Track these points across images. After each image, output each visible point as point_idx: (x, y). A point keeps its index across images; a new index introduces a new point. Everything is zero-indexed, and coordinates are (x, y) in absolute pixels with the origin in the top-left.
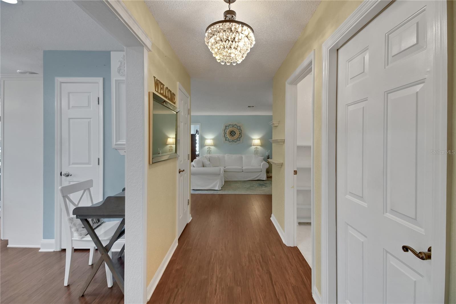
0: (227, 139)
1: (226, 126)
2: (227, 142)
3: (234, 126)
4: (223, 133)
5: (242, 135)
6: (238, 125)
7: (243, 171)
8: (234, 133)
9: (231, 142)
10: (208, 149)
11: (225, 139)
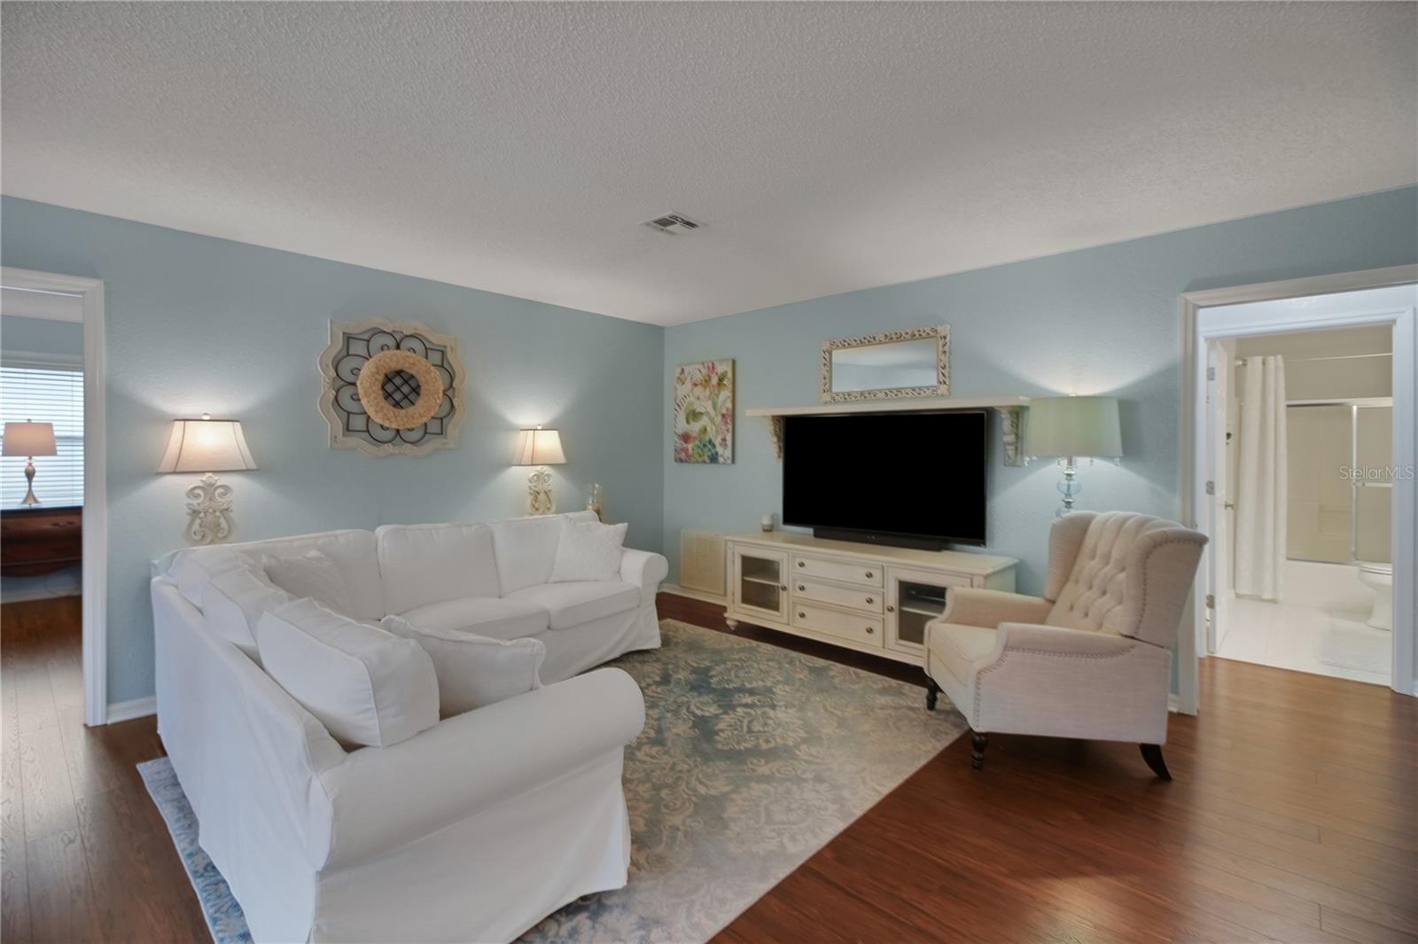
0: (358, 423)
1: (348, 338)
2: (355, 441)
3: (404, 344)
4: (323, 378)
5: (455, 404)
6: (430, 338)
7: (549, 628)
8: (406, 389)
9: (386, 445)
10: (198, 496)
11: (340, 426)
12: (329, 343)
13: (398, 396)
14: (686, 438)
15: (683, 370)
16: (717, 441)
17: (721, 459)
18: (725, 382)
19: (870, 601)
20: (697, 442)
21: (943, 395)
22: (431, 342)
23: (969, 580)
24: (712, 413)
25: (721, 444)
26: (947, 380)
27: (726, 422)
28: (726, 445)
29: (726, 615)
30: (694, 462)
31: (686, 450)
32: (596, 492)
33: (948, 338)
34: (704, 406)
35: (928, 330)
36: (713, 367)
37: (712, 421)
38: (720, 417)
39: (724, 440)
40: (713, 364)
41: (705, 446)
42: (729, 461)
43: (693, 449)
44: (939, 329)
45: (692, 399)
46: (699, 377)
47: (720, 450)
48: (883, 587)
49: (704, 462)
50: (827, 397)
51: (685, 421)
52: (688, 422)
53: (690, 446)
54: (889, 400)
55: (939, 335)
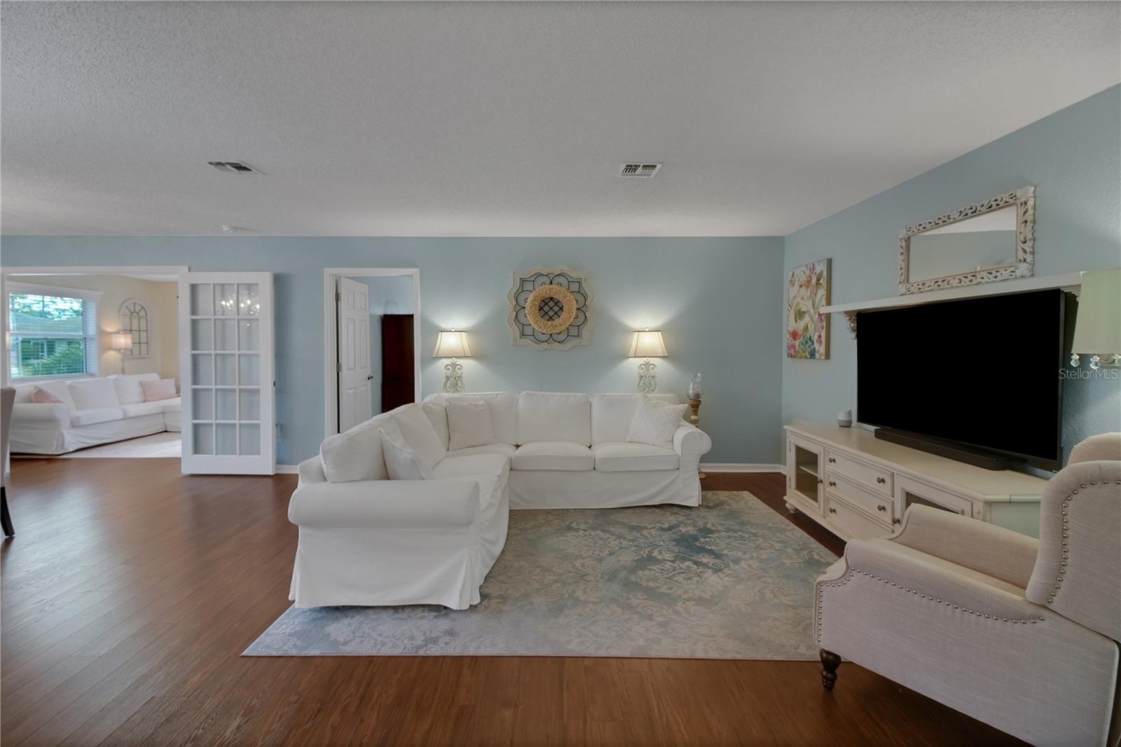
0: (528, 331)
1: (523, 281)
2: (526, 341)
3: (555, 281)
4: (509, 305)
5: (587, 316)
6: (572, 275)
7: (594, 468)
8: (556, 309)
9: (543, 344)
10: (449, 369)
11: (518, 332)
12: (511, 285)
13: (551, 313)
14: (794, 335)
15: (794, 272)
16: (815, 338)
17: (817, 355)
18: (821, 281)
19: (882, 508)
20: (801, 339)
21: (1022, 277)
22: (572, 278)
23: (970, 504)
24: (812, 311)
25: (817, 341)
26: (1029, 258)
27: (822, 320)
28: (821, 341)
29: (785, 498)
30: (799, 358)
31: (794, 346)
32: (698, 380)
33: (1031, 203)
34: (806, 306)
35: (1006, 197)
36: (813, 268)
37: (812, 319)
38: (817, 315)
39: (820, 337)
40: (813, 265)
41: (807, 342)
42: (823, 358)
43: (799, 346)
44: (1019, 193)
45: (798, 299)
46: (803, 279)
47: (816, 345)
48: (893, 496)
49: (806, 358)
50: (902, 289)
51: (794, 321)
52: (796, 322)
53: (797, 343)
54: (963, 286)
55: (1018, 202)
